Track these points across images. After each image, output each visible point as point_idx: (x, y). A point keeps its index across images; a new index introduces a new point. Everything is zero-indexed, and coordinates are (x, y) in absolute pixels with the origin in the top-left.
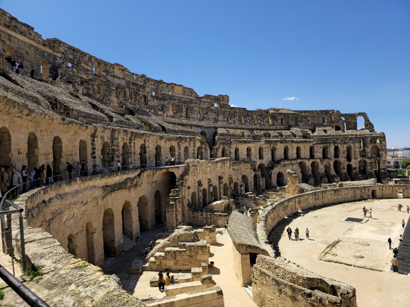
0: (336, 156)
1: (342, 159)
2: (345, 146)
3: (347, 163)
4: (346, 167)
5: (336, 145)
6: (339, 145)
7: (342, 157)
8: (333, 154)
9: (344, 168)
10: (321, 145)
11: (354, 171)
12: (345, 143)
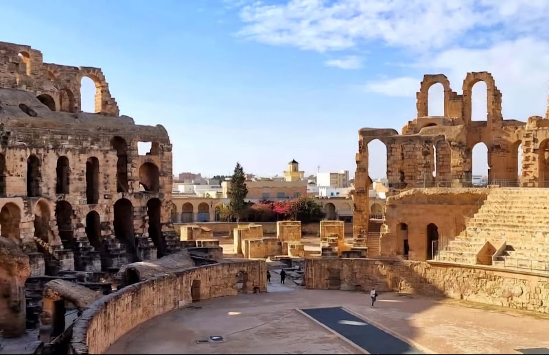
0: (61, 187)
1: (76, 199)
2: (85, 158)
3: (86, 210)
4: (84, 222)
5: (62, 154)
6: (69, 155)
7: (76, 190)
8: (52, 183)
9: (79, 226)
10: (23, 152)
11: (103, 233)
12: (83, 151)
